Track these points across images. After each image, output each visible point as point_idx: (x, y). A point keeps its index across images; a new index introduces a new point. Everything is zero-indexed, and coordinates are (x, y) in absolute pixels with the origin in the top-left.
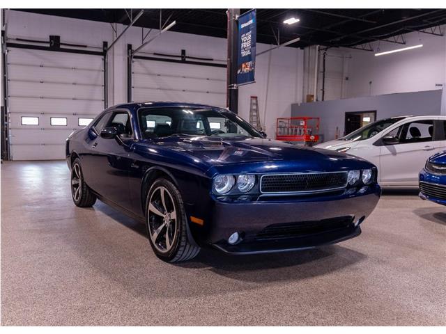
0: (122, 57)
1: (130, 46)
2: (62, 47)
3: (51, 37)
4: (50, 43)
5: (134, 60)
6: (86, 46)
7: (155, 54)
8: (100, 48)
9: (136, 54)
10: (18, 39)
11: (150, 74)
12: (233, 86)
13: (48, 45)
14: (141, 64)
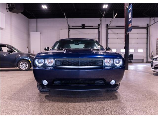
0: (104, 29)
1: (107, 25)
2: (85, 27)
3: (82, 25)
4: (82, 27)
5: (109, 29)
6: (92, 26)
7: (116, 26)
8: (97, 27)
9: (109, 27)
10: (73, 27)
11: (115, 33)
12: (126, 33)
13: (81, 27)
14: (111, 30)
